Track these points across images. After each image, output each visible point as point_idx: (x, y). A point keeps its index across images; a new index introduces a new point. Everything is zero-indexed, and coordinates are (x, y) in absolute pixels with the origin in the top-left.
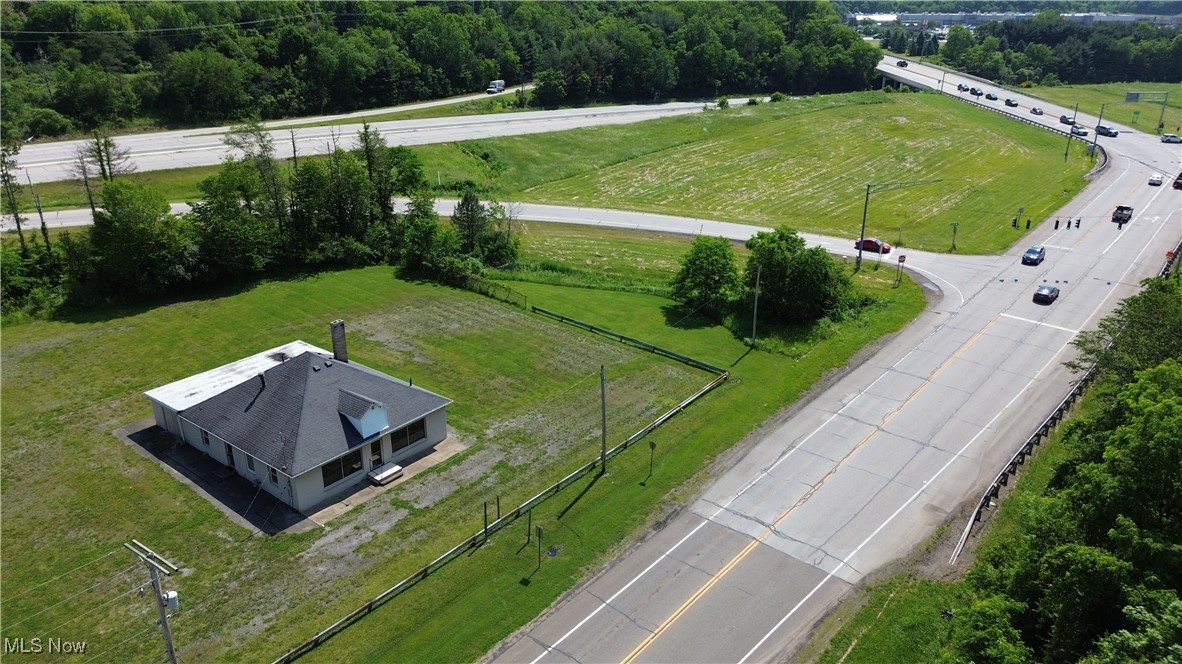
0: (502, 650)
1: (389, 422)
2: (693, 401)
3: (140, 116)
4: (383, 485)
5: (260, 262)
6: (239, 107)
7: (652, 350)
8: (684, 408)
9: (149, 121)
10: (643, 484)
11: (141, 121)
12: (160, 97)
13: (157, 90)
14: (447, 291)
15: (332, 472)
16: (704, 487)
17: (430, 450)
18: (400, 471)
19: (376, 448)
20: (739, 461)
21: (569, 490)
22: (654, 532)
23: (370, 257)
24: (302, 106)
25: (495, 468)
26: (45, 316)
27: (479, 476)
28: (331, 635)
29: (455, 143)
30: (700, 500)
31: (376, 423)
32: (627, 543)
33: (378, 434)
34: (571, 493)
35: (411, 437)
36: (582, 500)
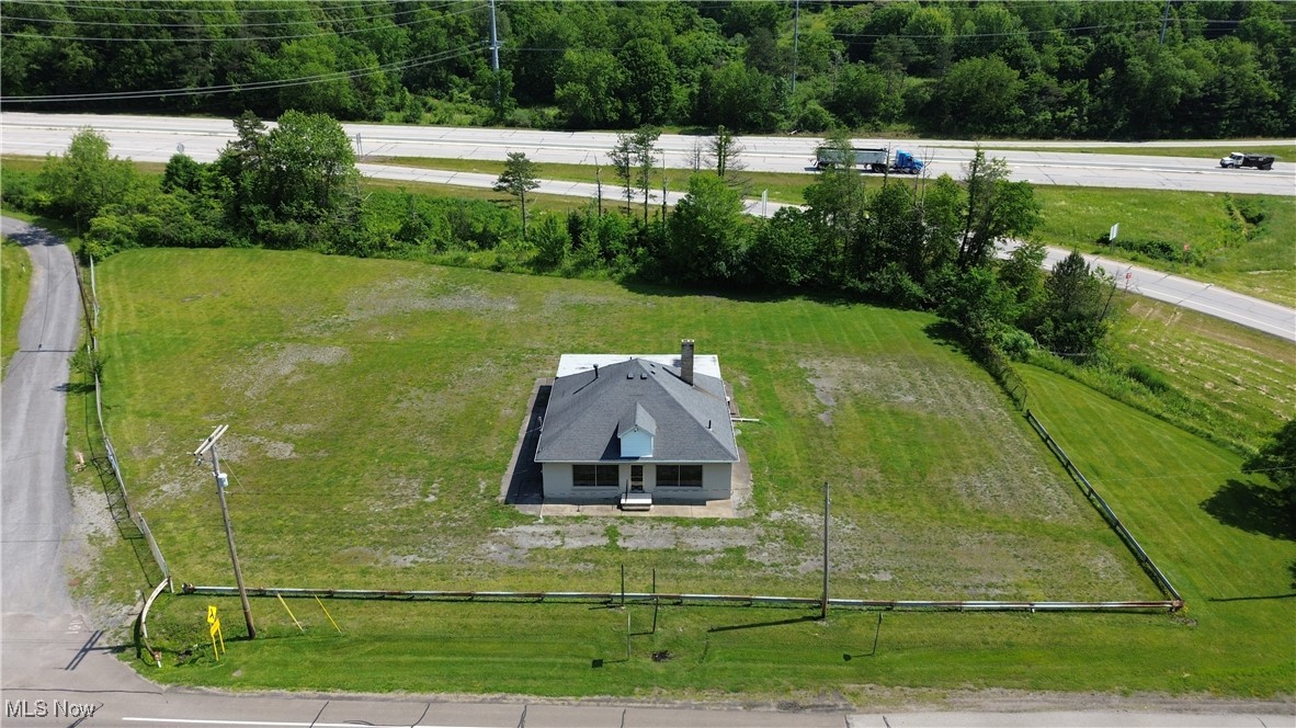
0: (494, 701)
1: (656, 451)
2: (1069, 610)
3: (899, 121)
4: (623, 510)
5: (797, 277)
6: (1006, 122)
7: (1113, 524)
8: (1039, 610)
9: (907, 127)
10: (847, 658)
11: (900, 126)
12: (929, 104)
13: (928, 97)
14: (963, 360)
15: (583, 474)
16: (913, 707)
17: (702, 502)
18: (649, 505)
19: (637, 472)
20: (1011, 712)
21: (759, 612)
22: (774, 709)
23: (920, 300)
24: (1083, 127)
25: (728, 550)
26: (617, 279)
27: (705, 548)
28: (424, 599)
29: (1226, 194)
30: (880, 717)
31: (641, 446)
32: (731, 698)
33: (637, 458)
34: (758, 615)
35: (681, 479)
36: (758, 630)
